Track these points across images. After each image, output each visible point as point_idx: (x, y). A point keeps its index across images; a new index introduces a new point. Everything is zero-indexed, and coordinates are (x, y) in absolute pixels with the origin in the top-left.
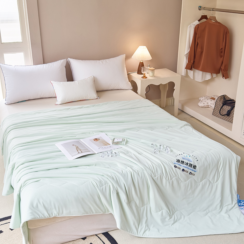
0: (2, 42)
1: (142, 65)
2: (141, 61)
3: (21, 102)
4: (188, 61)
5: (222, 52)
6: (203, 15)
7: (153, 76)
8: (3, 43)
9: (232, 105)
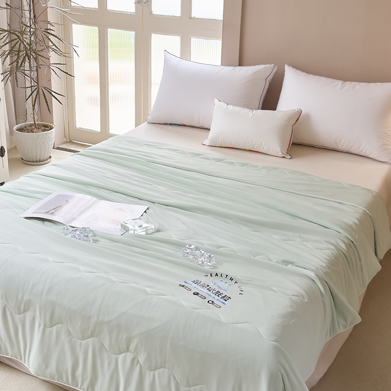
0: (192, 16)
3: (170, 124)
8: (193, 18)
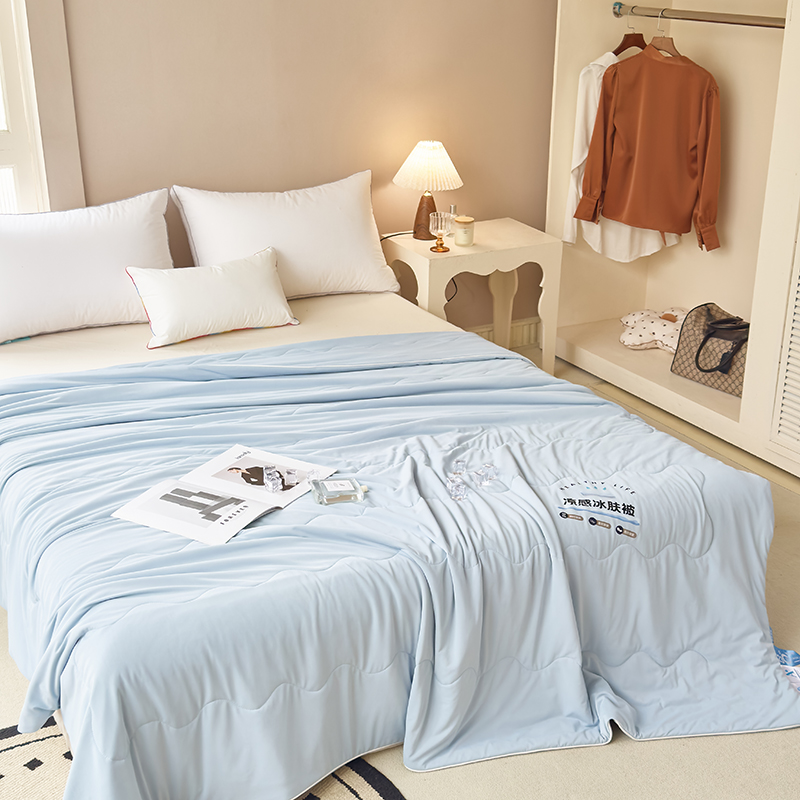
1: (428, 206)
2: (427, 194)
3: (12, 341)
4: (584, 192)
5: (695, 159)
6: (631, 32)
7: (471, 244)
9: (736, 335)
